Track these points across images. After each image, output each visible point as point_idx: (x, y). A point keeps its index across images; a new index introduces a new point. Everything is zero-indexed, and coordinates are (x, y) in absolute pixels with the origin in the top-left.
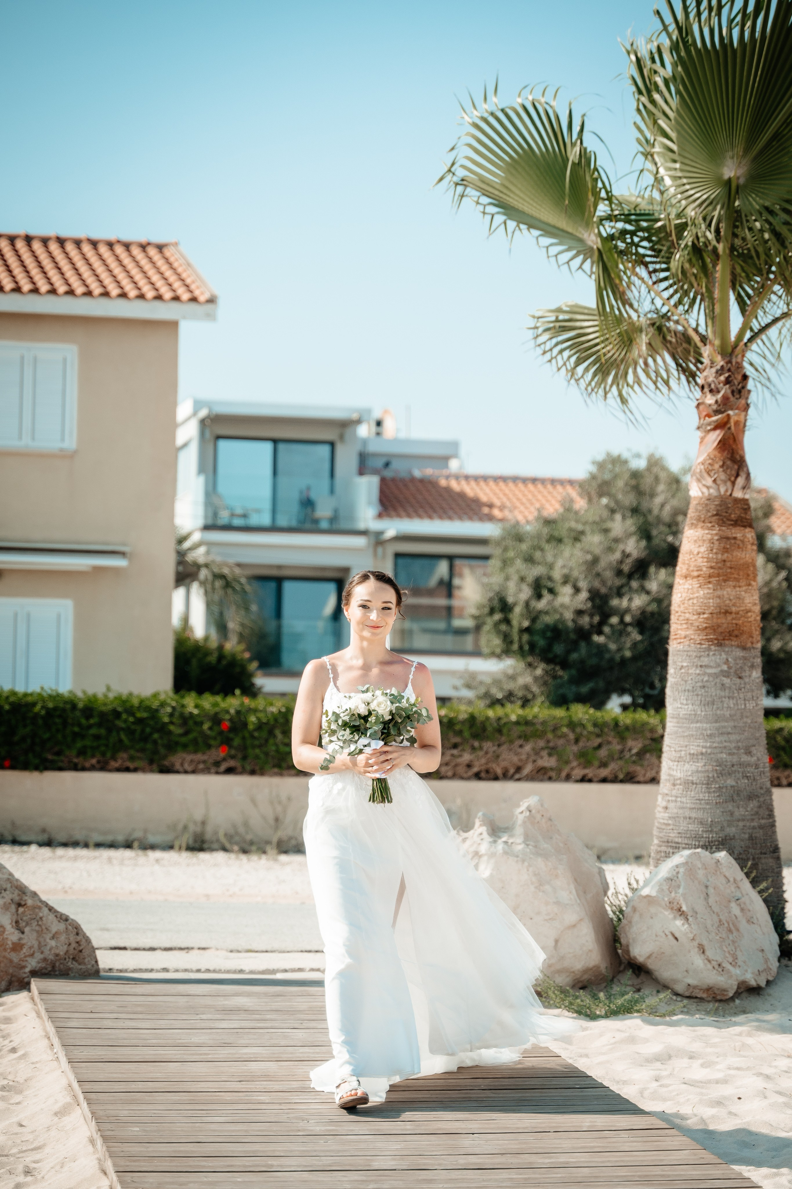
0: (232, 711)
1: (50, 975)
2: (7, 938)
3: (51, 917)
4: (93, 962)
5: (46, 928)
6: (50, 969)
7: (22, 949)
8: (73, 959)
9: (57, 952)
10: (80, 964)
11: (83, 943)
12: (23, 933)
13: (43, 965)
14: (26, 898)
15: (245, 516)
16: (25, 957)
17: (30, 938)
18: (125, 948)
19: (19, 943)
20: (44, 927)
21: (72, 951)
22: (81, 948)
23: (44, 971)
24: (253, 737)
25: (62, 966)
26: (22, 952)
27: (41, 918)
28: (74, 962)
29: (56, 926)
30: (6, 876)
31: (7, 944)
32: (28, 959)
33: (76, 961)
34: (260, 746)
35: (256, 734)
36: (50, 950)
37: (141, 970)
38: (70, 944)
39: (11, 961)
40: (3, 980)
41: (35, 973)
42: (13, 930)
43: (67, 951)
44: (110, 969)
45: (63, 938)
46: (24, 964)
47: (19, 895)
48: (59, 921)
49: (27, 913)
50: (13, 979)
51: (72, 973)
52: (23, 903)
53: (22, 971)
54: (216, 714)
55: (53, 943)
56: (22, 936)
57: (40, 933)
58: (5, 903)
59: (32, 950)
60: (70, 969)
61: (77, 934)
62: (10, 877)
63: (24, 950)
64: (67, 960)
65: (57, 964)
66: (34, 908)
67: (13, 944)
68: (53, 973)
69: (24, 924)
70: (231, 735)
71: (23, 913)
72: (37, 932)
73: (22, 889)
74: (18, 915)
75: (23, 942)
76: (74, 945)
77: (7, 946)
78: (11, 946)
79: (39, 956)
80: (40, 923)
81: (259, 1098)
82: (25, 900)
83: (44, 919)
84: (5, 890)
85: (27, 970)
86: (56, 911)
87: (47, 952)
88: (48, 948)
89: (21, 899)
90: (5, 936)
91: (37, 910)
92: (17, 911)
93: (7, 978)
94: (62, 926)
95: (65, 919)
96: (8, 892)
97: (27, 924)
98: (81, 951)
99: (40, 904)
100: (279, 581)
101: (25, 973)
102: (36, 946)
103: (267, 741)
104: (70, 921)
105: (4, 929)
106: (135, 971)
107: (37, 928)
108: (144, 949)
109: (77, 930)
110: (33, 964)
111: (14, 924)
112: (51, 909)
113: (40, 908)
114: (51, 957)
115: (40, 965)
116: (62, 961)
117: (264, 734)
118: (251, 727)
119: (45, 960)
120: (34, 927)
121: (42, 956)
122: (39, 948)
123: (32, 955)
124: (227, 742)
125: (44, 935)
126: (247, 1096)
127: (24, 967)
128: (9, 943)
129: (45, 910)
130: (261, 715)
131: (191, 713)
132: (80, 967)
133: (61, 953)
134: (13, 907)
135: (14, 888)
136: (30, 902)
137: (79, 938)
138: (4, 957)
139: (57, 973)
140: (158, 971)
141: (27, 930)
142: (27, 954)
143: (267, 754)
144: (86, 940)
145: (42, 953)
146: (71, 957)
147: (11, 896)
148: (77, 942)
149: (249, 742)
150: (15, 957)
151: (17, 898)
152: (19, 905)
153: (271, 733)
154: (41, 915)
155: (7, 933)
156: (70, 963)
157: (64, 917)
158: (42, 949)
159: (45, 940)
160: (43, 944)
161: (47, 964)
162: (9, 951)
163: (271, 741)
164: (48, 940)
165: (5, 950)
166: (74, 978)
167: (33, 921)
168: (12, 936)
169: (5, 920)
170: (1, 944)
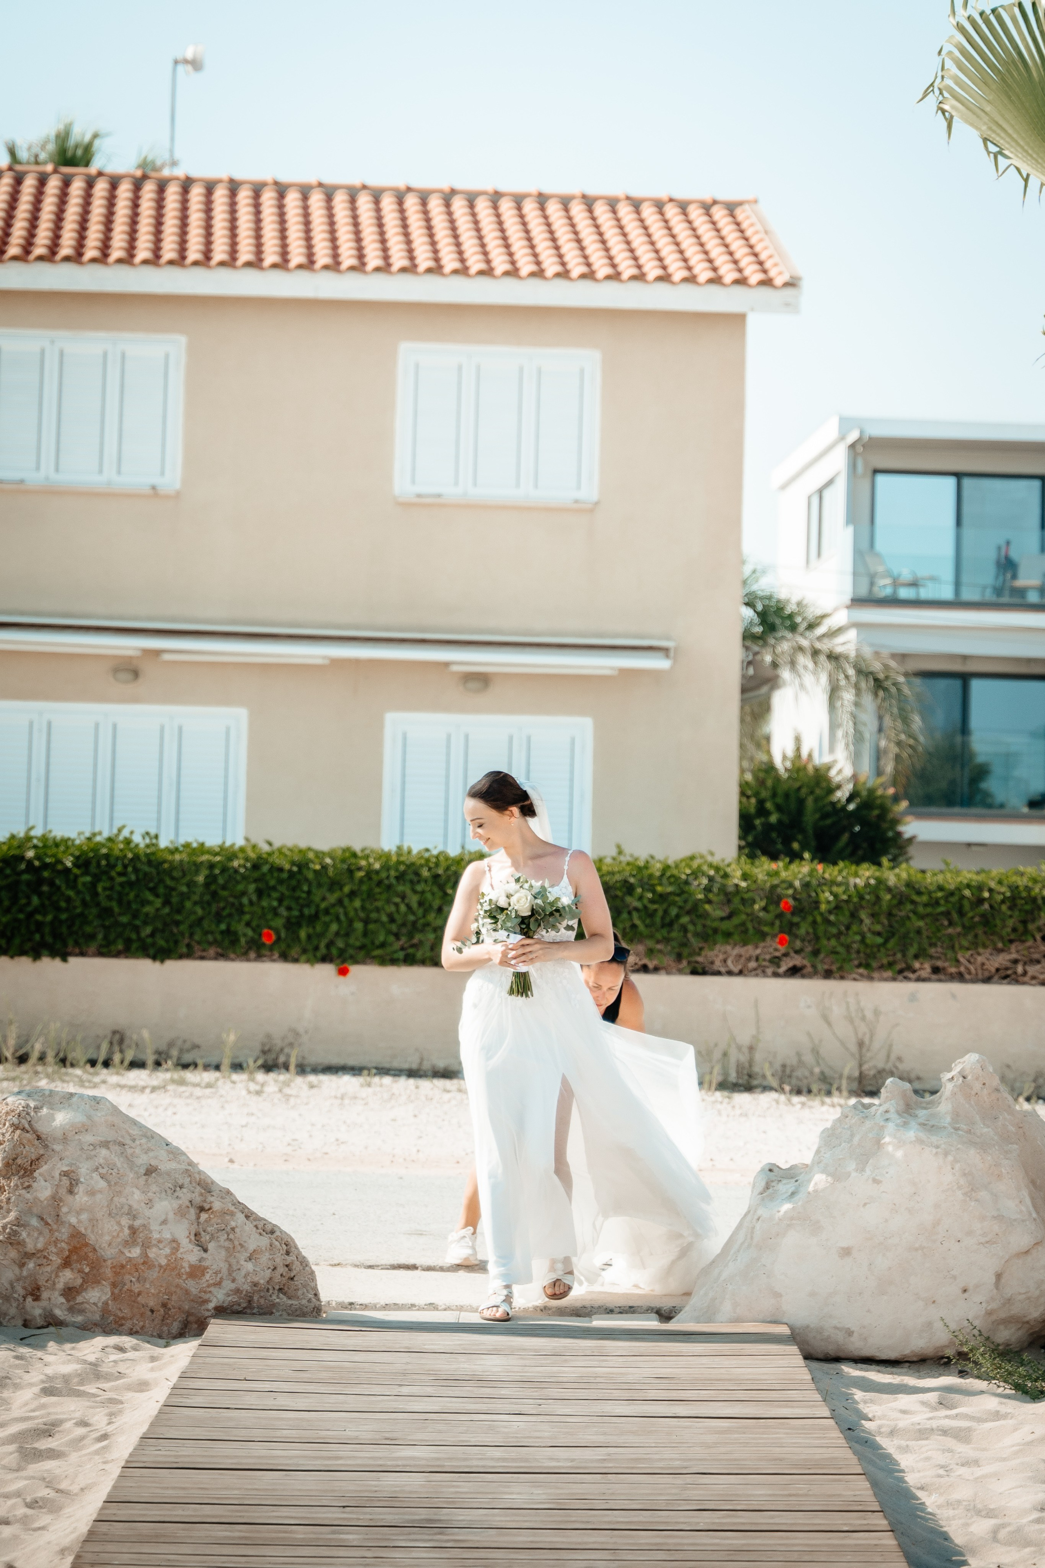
0: (797, 884)
1: (245, 1313)
2: (182, 1259)
3: (249, 1227)
4: (311, 1296)
5: (240, 1244)
6: (244, 1305)
7: (203, 1275)
8: (280, 1290)
9: (256, 1279)
10: (290, 1298)
11: (297, 1266)
12: (205, 1250)
13: (235, 1298)
14: (212, 1199)
15: (914, 584)
16: (208, 1286)
17: (215, 1258)
18: (414, 1267)
19: (200, 1266)
20: (236, 1243)
21: (277, 1278)
22: (292, 1275)
23: (236, 1307)
24: (827, 922)
25: (262, 1301)
26: (204, 1280)
27: (233, 1229)
28: (281, 1295)
29: (255, 1241)
30: (184, 1166)
31: (182, 1267)
32: (212, 1289)
33: (285, 1294)
34: (838, 936)
35: (832, 918)
36: (245, 1277)
37: (396, 1307)
38: (275, 1269)
39: (187, 1292)
40: (175, 1320)
41: (224, 1312)
42: (191, 1246)
43: (271, 1279)
44: (351, 1304)
45: (264, 1259)
46: (206, 1297)
47: (201, 1194)
48: (260, 1234)
49: (214, 1221)
50: (191, 1319)
51: (278, 1311)
52: (207, 1206)
53: (203, 1308)
54: (774, 887)
55: (250, 1266)
56: (204, 1255)
57: (231, 1251)
58: (180, 1206)
59: (219, 1276)
60: (274, 1305)
61: (288, 1253)
62: (190, 1168)
63: (207, 1276)
64: (271, 1291)
65: (255, 1298)
66: (224, 1213)
67: (191, 1266)
68: (248, 1311)
69: (208, 1238)
70: (796, 919)
71: (207, 1221)
72: (227, 1249)
73: (206, 1186)
74: (198, 1224)
75: (205, 1264)
76: (281, 1270)
77: (183, 1270)
78: (188, 1270)
79: (228, 1285)
80: (231, 1236)
81: (342, 1536)
82: (211, 1203)
83: (237, 1230)
84: (181, 1187)
85: (211, 1306)
86: (259, 1219)
87: (240, 1279)
88: (243, 1273)
89: (205, 1201)
90: (179, 1256)
91: (228, 1217)
92: (198, 1218)
93: (181, 1317)
94: (264, 1241)
95: (270, 1230)
96: (184, 1190)
97: (212, 1238)
98: (292, 1279)
99: (232, 1208)
100: (965, 678)
101: (208, 1310)
102: (225, 1271)
103: (848, 928)
104: (278, 1233)
105: (179, 1244)
106: (386, 1307)
107: (227, 1244)
108: (441, 1269)
109: (289, 1247)
110: (219, 1297)
111: (193, 1238)
112: (249, 1215)
113: (232, 1214)
114: (247, 1287)
115: (230, 1298)
116: (262, 1294)
117: (844, 919)
118: (823, 907)
119: (237, 1291)
120: (222, 1243)
121: (233, 1286)
122: (230, 1274)
123: (218, 1284)
124: (790, 928)
125: (237, 1254)
126: (333, 1533)
127: (207, 1301)
128: (186, 1265)
129: (241, 1217)
130: (839, 890)
131: (737, 885)
132: (290, 1302)
133: (262, 1282)
134: (193, 1211)
135: (194, 1185)
136: (217, 1205)
137: (289, 1259)
138: (177, 1286)
139: (255, 1311)
140: (421, 1309)
141: (211, 1246)
142: (211, 1282)
143: (848, 948)
144: (301, 1263)
145: (233, 1281)
146: (277, 1287)
147: (189, 1196)
148: (287, 1266)
149: (821, 929)
150: (193, 1286)
151: (198, 1200)
152: (202, 1209)
153: (853, 915)
154: (233, 1224)
155: (181, 1250)
156: (274, 1297)
157: (268, 1228)
158: (234, 1274)
159: (238, 1262)
160: (235, 1268)
161: (240, 1298)
162: (184, 1277)
163: (855, 928)
164: (242, 1262)
165: (179, 1275)
166: (281, 1320)
167: (220, 1233)
168: (190, 1255)
169: (182, 1231)
170: (172, 1267)
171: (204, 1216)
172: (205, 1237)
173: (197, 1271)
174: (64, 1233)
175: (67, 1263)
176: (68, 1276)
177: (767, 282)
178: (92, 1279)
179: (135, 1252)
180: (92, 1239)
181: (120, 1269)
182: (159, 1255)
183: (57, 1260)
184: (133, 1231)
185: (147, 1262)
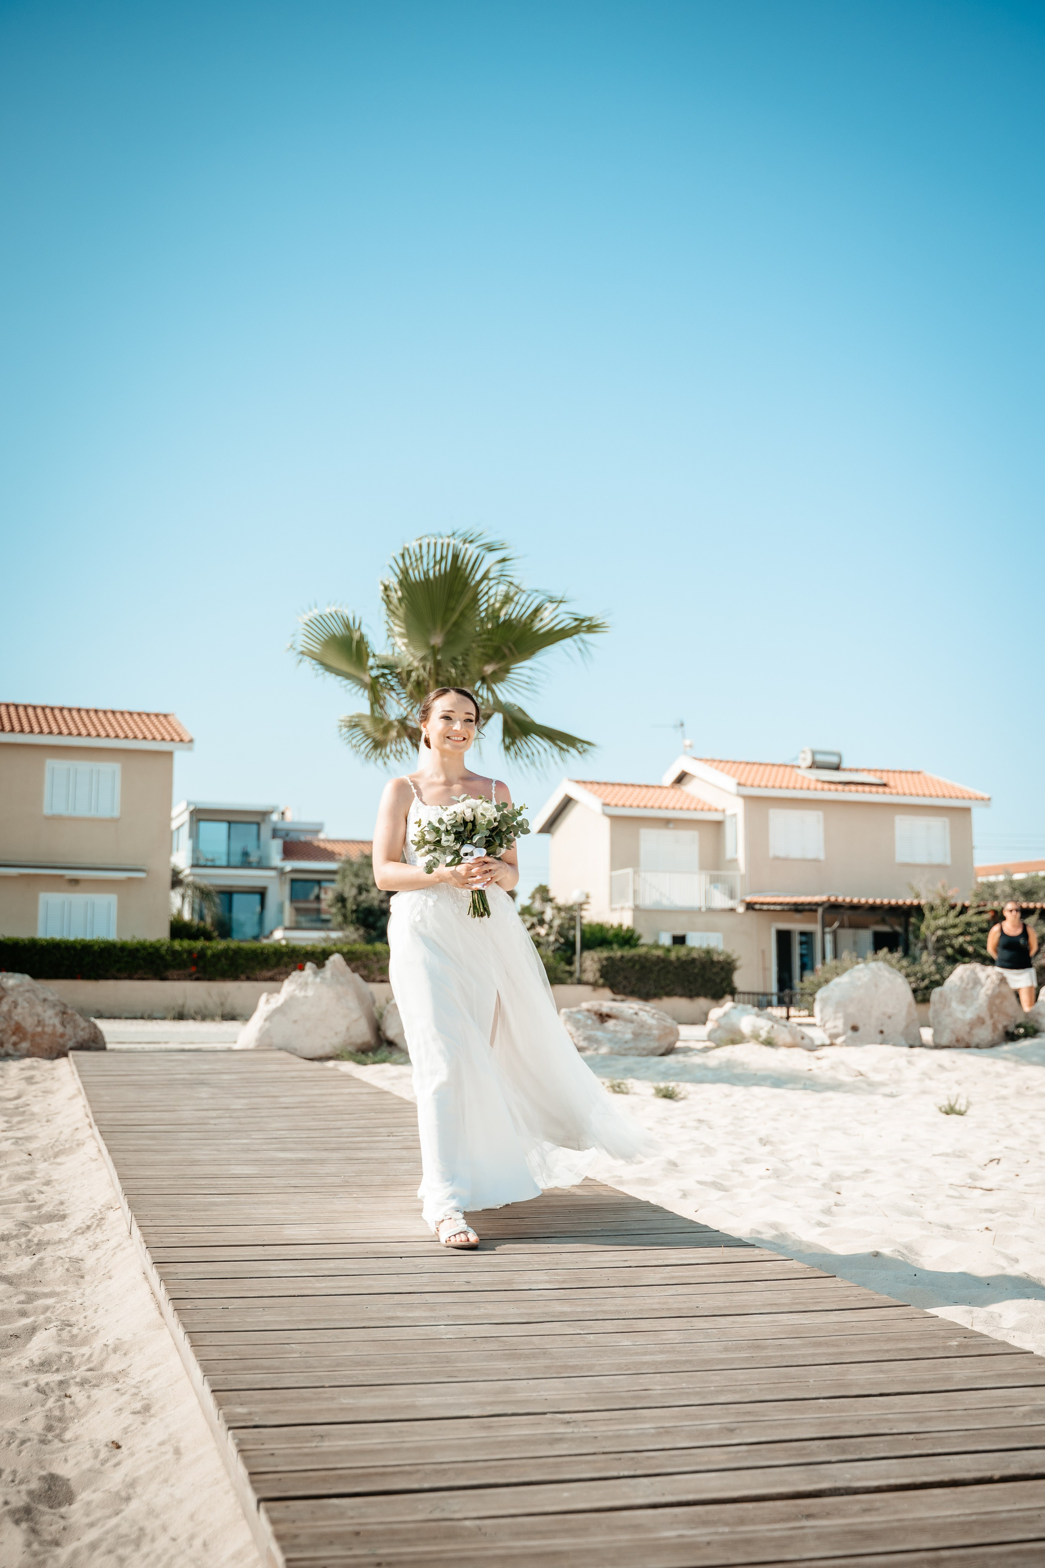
0: (198, 948)
1: (79, 1049)
2: (57, 1031)
3: (81, 1019)
4: (103, 1043)
5: (78, 1025)
6: (79, 1046)
8: (93, 1041)
9: (84, 1037)
10: (96, 1044)
11: (99, 1033)
12: (66, 1028)
13: (76, 1044)
14: (68, 1009)
15: (213, 860)
16: (66, 1040)
17: (69, 1031)
19: (64, 1033)
21: (92, 1037)
22: (97, 1036)
23: (77, 1047)
24: (209, 961)
25: (86, 1044)
26: (65, 1038)
27: (75, 1020)
28: (93, 1043)
29: (84, 1024)
30: (57, 998)
31: (57, 1034)
32: (68, 1041)
34: (213, 966)
35: (211, 960)
36: (80, 1036)
37: (129, 1049)
38: (92, 1035)
39: (59, 1042)
40: (54, 1052)
41: (73, 1049)
42: (60, 1027)
43: (89, 1037)
45: (87, 1030)
46: (65, 1043)
47: (64, 1008)
48: (85, 1022)
49: (69, 1017)
50: (59, 1051)
53: (64, 1047)
55: (81, 1033)
56: (65, 1030)
57: (75, 1028)
58: (56, 1012)
59: (70, 1036)
60: (91, 1046)
61: (95, 1029)
62: (59, 999)
63: (66, 1036)
64: (89, 1041)
65: (84, 1043)
66: (72, 1014)
67: (60, 1033)
68: (81, 1048)
70: (198, 961)
72: (73, 1027)
73: (65, 1005)
74: (63, 1018)
76: (94, 1035)
79: (73, 1039)
80: (75, 1023)
82: (67, 1011)
83: (77, 1020)
84: (56, 1005)
85: (68, 1047)
87: (78, 1037)
89: (65, 1010)
92: (63, 1016)
93: (56, 1051)
94: (87, 1024)
95: (88, 1021)
96: (57, 1007)
97: (68, 1023)
99: (75, 1013)
100: (231, 893)
101: (66, 1048)
102: (73, 1034)
103: (217, 963)
104: (91, 1022)
105: (56, 1026)
106: (125, 1049)
107: (73, 1025)
109: (95, 1027)
110: (70, 1043)
111: (61, 1023)
112: (81, 1015)
113: (75, 1015)
114: (80, 1040)
115: (74, 1044)
116: (86, 1042)
117: (216, 960)
118: (208, 956)
119: (77, 1041)
122: (74, 1036)
123: (70, 1039)
124: (196, 964)
125: (77, 1029)
129: (78, 1016)
130: (214, 950)
131: (168, 949)
133: (86, 1038)
134: (61, 1014)
135: (61, 1005)
136: (70, 1012)
137: (96, 1031)
138: (56, 1040)
139: (83, 1048)
140: (137, 1049)
141: (68, 1026)
142: (67, 1038)
145: (75, 1038)
147: (59, 1009)
148: (95, 1033)
149: (207, 964)
150: (61, 1040)
151: (63, 1010)
152: (64, 1013)
153: (219, 958)
154: (76, 1018)
155: (57, 1028)
156: (91, 1043)
158: (76, 1036)
160: (76, 1033)
161: (78, 1044)
162: (58, 1037)
163: (219, 963)
164: (79, 1032)
165: (56, 1036)
166: (92, 1050)
167: (71, 1022)
168: (60, 1029)
169: (56, 1021)
170: (53, 1034)
171: (65, 1016)
172: (65, 1023)
173: (62, 1035)
174: (13, 1023)
175: (14, 1034)
176: (14, 1039)
177: (181, 740)
178: (23, 1039)
179: (39, 1029)
180: (23, 1024)
181: (34, 1035)
182: (49, 1030)
183: (10, 1032)
184: (39, 1022)
185: (44, 1032)
